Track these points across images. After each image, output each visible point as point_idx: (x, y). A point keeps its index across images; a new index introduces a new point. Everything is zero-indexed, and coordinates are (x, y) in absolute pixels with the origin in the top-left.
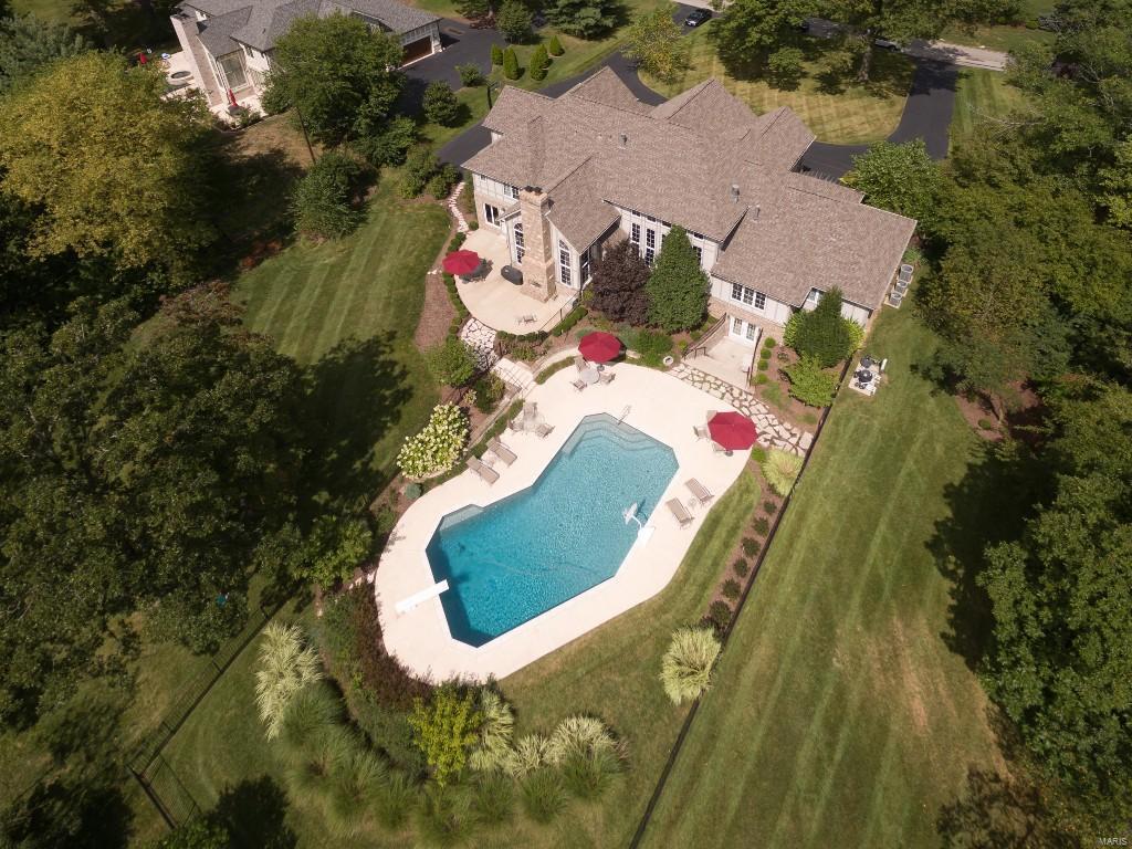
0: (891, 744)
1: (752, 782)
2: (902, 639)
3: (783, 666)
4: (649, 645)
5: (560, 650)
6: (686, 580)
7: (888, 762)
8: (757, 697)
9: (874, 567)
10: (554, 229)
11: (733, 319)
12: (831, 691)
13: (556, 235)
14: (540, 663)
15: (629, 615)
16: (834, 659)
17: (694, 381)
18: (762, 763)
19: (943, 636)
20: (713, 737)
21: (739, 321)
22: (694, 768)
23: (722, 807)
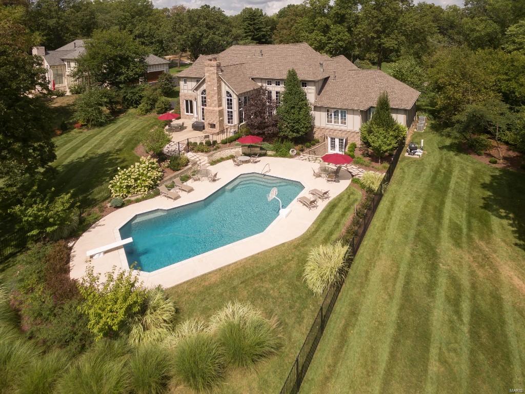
0: (507, 306)
1: (396, 341)
2: (487, 250)
3: (402, 269)
4: (293, 265)
5: (220, 269)
6: (316, 231)
7: (509, 317)
8: (386, 288)
9: (450, 220)
10: (223, 84)
11: (329, 139)
12: (445, 281)
13: (225, 88)
14: (203, 277)
15: (276, 248)
16: (441, 265)
17: (310, 160)
18: (401, 326)
19: (516, 244)
20: (354, 313)
21: (333, 139)
22: (342, 335)
23: (373, 362)
